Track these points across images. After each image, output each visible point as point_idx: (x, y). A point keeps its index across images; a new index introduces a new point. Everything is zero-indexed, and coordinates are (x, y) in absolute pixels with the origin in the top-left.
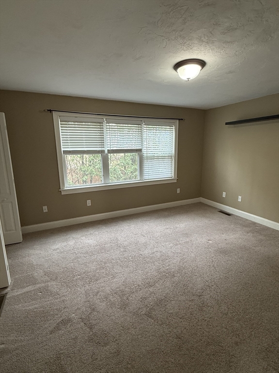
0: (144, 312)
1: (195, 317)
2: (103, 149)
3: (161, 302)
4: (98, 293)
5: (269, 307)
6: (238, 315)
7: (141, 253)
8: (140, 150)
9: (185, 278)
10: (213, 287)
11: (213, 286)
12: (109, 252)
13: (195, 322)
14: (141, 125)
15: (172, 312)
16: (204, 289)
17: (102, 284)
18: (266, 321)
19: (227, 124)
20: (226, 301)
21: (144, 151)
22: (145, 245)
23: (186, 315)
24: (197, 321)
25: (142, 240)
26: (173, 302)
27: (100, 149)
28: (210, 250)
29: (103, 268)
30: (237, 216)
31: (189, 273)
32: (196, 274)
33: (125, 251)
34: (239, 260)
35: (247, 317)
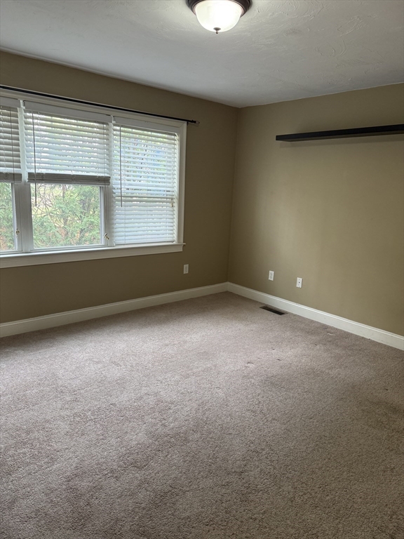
0: (127, 528)
1: (234, 516)
2: (16, 170)
3: (163, 499)
4: (14, 502)
5: (362, 475)
6: (313, 497)
7: (113, 401)
8: (105, 180)
9: (208, 442)
10: (264, 452)
11: (263, 450)
12: (36, 407)
13: (236, 527)
14: (107, 124)
15: (188, 514)
16: (248, 458)
17: (24, 481)
18: (359, 500)
19: (279, 138)
20: (290, 475)
21: (115, 182)
22: (121, 383)
23: (218, 516)
24: (239, 523)
25: (115, 373)
26: (189, 494)
27: (10, 170)
28: (253, 381)
29: (25, 444)
30: (295, 315)
31: (215, 431)
32: (231, 431)
33: (76, 400)
34: (305, 396)
35: (328, 498)
